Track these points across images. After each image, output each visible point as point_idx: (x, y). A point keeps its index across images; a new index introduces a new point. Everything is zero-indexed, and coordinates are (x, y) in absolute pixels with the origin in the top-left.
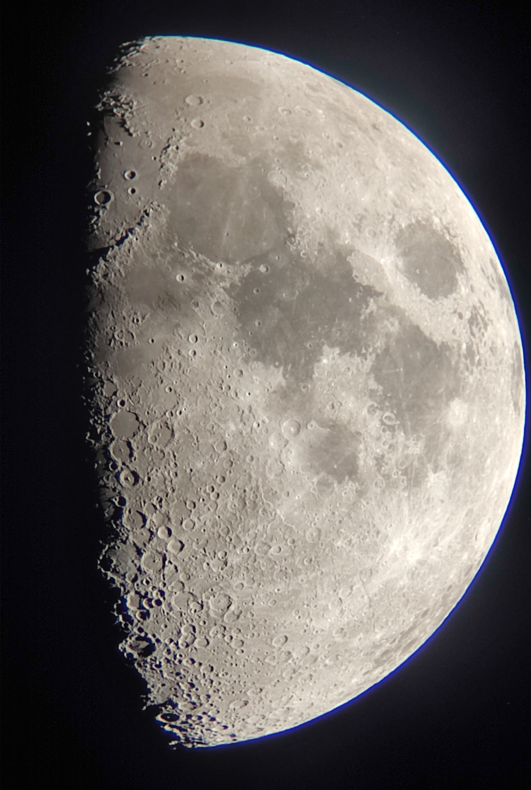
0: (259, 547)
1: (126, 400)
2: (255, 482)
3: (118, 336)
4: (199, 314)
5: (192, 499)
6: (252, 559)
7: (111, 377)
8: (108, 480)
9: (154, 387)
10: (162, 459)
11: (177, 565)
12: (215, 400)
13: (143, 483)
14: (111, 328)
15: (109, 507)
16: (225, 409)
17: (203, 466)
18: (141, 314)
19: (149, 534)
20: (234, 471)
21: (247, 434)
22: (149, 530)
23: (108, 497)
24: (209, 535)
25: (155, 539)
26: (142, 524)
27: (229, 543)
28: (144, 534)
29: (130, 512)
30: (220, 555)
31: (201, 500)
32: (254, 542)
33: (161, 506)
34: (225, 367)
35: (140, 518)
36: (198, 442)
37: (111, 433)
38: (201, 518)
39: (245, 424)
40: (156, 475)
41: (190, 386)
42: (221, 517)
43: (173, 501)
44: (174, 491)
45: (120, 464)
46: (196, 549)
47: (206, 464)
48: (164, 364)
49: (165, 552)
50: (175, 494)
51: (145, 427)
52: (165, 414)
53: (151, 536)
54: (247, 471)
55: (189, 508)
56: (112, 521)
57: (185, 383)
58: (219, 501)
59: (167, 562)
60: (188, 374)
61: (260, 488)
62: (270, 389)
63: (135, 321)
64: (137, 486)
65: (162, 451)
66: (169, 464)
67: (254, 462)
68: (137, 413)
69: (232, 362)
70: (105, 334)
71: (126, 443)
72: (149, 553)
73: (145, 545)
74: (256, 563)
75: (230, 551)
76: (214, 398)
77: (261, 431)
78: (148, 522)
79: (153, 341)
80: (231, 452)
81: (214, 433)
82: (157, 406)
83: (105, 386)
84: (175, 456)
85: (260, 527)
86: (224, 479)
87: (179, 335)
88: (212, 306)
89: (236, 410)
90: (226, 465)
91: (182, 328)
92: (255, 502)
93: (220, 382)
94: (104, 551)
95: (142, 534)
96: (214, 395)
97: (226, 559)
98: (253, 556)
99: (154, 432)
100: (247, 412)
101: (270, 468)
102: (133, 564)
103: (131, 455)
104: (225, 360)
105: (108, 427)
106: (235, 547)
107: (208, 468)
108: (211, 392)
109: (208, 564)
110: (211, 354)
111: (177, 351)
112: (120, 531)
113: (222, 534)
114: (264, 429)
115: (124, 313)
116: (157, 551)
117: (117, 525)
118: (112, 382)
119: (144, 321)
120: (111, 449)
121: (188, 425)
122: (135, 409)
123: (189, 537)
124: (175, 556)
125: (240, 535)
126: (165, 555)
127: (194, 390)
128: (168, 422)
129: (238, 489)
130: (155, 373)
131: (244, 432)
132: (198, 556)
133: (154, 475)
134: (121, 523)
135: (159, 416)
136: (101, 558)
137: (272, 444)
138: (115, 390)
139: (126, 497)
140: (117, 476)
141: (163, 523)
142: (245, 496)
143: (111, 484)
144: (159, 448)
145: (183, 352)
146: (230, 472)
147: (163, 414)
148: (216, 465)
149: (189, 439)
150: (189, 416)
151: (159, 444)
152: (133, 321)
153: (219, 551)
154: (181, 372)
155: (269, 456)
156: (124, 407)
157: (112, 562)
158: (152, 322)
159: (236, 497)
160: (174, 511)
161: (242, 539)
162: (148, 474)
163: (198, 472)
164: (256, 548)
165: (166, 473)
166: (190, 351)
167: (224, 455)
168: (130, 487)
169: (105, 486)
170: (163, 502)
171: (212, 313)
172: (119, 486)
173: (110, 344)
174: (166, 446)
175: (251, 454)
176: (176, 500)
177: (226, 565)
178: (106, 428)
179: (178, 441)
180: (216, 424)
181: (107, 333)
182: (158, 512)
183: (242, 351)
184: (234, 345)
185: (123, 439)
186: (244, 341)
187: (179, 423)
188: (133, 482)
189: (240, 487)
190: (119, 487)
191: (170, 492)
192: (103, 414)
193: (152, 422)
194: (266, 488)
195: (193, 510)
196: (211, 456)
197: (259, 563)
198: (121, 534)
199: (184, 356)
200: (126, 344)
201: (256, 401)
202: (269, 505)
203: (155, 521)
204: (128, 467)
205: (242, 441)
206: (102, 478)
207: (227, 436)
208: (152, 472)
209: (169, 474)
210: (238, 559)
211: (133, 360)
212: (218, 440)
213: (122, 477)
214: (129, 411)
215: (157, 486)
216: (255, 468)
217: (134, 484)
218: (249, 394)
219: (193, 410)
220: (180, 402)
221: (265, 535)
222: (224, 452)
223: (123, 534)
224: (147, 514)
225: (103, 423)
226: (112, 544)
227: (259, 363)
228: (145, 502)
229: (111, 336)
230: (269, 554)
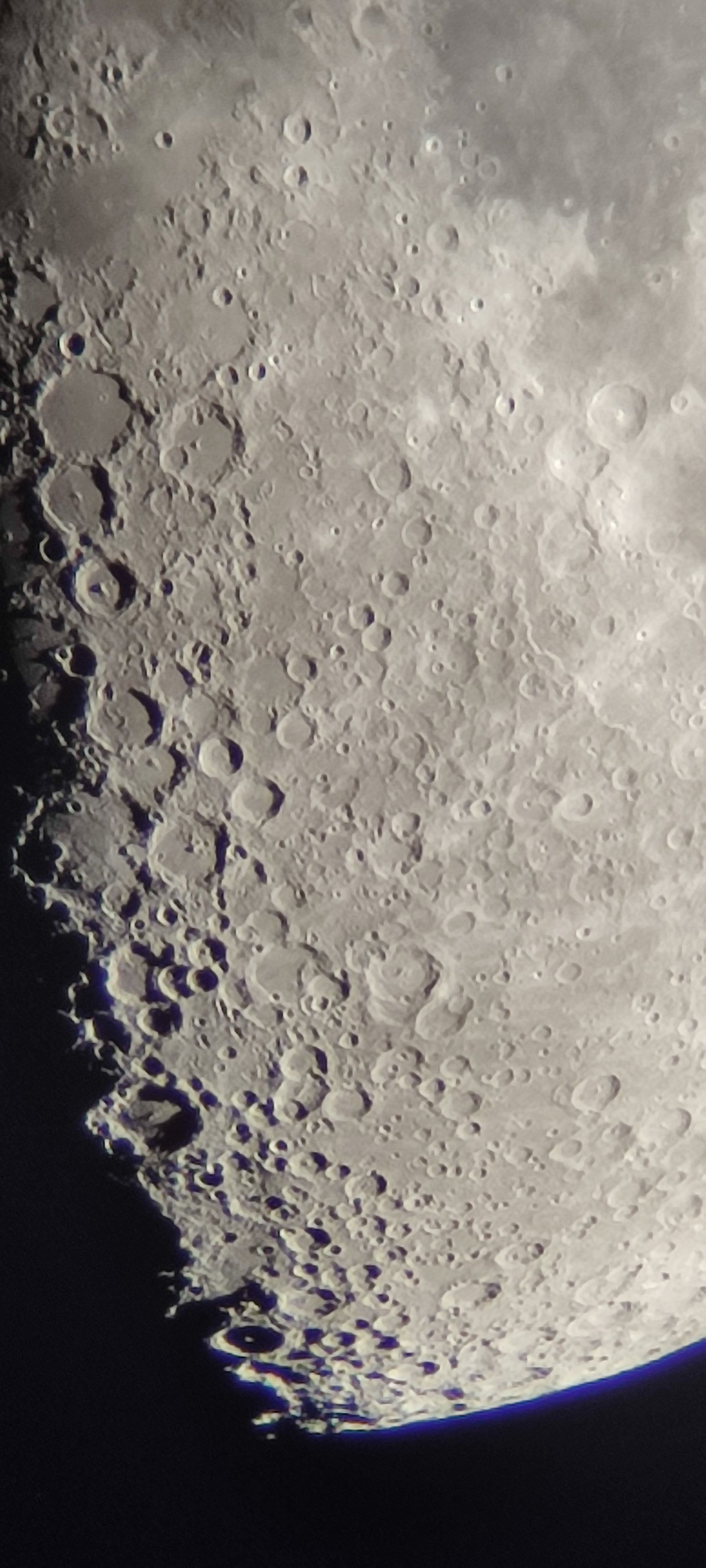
0: (519, 800)
1: (87, 335)
2: (505, 591)
3: (56, 125)
4: (314, 47)
5: (305, 647)
6: (499, 836)
7: (39, 261)
8: (36, 591)
9: (175, 290)
10: (205, 523)
11: (262, 859)
12: (370, 326)
13: (147, 603)
14: (33, 102)
15: (44, 678)
16: (405, 355)
17: (338, 543)
18: (129, 52)
19: (171, 763)
20: (435, 555)
21: (474, 433)
22: (172, 750)
23: (39, 648)
24: (361, 760)
25: (190, 779)
26: (148, 731)
27: (427, 788)
28: (156, 762)
29: (109, 692)
30: (397, 824)
31: (333, 650)
32: (506, 782)
33: (207, 674)
34: (399, 220)
35: (143, 715)
36: (318, 465)
37: (42, 443)
38: (336, 709)
39: (467, 402)
40: (190, 574)
41: (290, 282)
42: (397, 705)
43: (245, 655)
44: (245, 624)
45: (72, 541)
46: (322, 808)
47: (346, 536)
48: (206, 214)
49: (222, 818)
50: (249, 634)
51: (149, 419)
52: (212, 375)
53: (178, 770)
54: (479, 556)
55: (296, 678)
56: (54, 724)
57: (276, 275)
58: (390, 654)
59: (229, 852)
60: (280, 244)
61: (521, 607)
62: (545, 286)
63: (110, 75)
64: (130, 611)
65: (205, 498)
66: (230, 540)
67: (498, 524)
68: (123, 374)
69: (425, 202)
70: (15, 120)
71: (90, 474)
72: (174, 824)
73: (159, 799)
74: (513, 849)
75: (429, 813)
76: (367, 320)
77: (520, 422)
78: (167, 724)
79: (168, 139)
80: (424, 493)
81: (370, 435)
82: (187, 350)
83: (18, 291)
84: (246, 513)
85: (524, 735)
86: (404, 583)
87: (252, 118)
88: (356, 21)
89: (437, 357)
90: (409, 538)
91: (259, 95)
92: (504, 654)
93: (386, 268)
94: (30, 819)
95: (150, 763)
96: (369, 312)
97: (419, 839)
98: (503, 826)
99: (181, 434)
100: (472, 363)
101: (552, 545)
102: (122, 860)
103: (108, 512)
104: (400, 194)
105: (33, 424)
106: (444, 799)
107: (351, 547)
108: (359, 301)
109: (360, 856)
110: (356, 180)
111: (245, 169)
112: (81, 753)
113: (404, 760)
114: (531, 417)
115: (75, 52)
116: (198, 816)
117: (69, 737)
118: (42, 276)
119: (137, 77)
120: (43, 491)
121: (287, 410)
122: (117, 363)
123: (300, 770)
124: (256, 833)
125: (461, 762)
126: (223, 828)
127: (301, 295)
128: (224, 402)
129: (450, 612)
130: (178, 243)
131: (466, 431)
132: (329, 831)
133: (183, 575)
134: (83, 729)
135: (194, 384)
136: (22, 841)
137: (557, 464)
138: (53, 302)
139: (95, 646)
140: (66, 580)
141: (214, 726)
142: (474, 635)
143: (46, 606)
144: (195, 486)
145: (266, 174)
146: (425, 560)
147: (204, 376)
148: (377, 536)
149: (292, 457)
150: (290, 380)
151: (195, 475)
152: (104, 77)
153: (393, 814)
154: (260, 242)
155: (550, 507)
156: (80, 358)
157: (59, 852)
158: (163, 78)
159: (445, 637)
160: (249, 688)
161: (468, 775)
162: (164, 571)
163: (322, 561)
164: (511, 800)
165: (220, 570)
166: (288, 172)
167: (402, 504)
168: (107, 616)
169: (29, 613)
170: (212, 660)
171: (357, 43)
172: (73, 610)
173: (31, 153)
174: (219, 479)
175: (490, 499)
176: (254, 653)
177: (418, 858)
178: (25, 426)
179: (256, 463)
180: (374, 404)
181: (21, 118)
182: (196, 692)
183: (455, 162)
184: (429, 145)
185: (82, 459)
186: (460, 134)
187: (257, 405)
188: (116, 597)
189: (455, 606)
190: (73, 616)
191: (234, 626)
192: (16, 384)
193: (170, 402)
194: (539, 609)
195: (309, 686)
196: (361, 511)
197: (522, 847)
198: (82, 765)
199: (269, 189)
200: (83, 152)
201: (504, 329)
202: (551, 663)
203: (188, 721)
204: (97, 549)
205: (461, 459)
206: (18, 588)
207: (410, 442)
208: (176, 565)
209: (229, 571)
210: (456, 838)
211: (107, 205)
212: (381, 457)
213: (81, 582)
214: (99, 371)
215: (193, 609)
216: (504, 544)
217: (120, 605)
218: (480, 304)
219: (301, 363)
220: (258, 338)
221: (539, 760)
222: (402, 495)
223: (90, 765)
224: (161, 700)
225: (17, 411)
226: (56, 796)
227: (510, 202)
228: (155, 663)
229: (33, 125)
230: (554, 817)
